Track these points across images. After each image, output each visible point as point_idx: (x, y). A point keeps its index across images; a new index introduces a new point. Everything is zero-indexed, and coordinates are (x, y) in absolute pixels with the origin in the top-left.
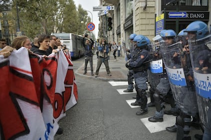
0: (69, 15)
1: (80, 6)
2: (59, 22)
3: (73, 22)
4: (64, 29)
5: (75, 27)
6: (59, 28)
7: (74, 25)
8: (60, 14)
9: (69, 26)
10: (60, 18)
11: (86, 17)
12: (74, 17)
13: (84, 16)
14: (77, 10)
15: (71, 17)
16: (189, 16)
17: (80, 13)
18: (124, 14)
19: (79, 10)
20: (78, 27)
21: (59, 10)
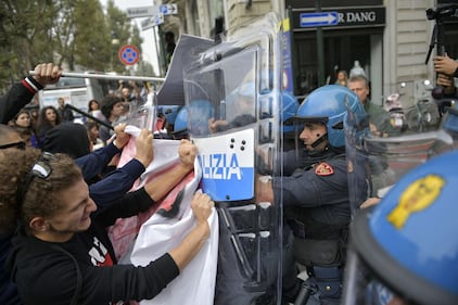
0: (87, 25)
1: (111, 4)
2: (63, 42)
3: (99, 40)
4: (77, 57)
5: (103, 51)
6: (64, 57)
7: (100, 48)
8: (66, 24)
9: (91, 51)
10: (64, 34)
11: (129, 27)
12: (100, 29)
13: (122, 24)
14: (105, 12)
15: (92, 29)
16: (345, 18)
17: (112, 18)
18: (207, 18)
19: (109, 11)
20: (112, 51)
21: (61, 14)
